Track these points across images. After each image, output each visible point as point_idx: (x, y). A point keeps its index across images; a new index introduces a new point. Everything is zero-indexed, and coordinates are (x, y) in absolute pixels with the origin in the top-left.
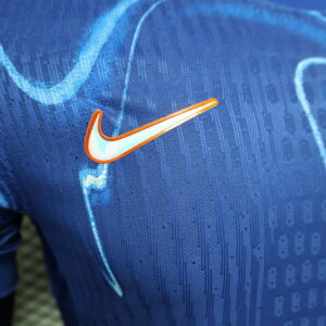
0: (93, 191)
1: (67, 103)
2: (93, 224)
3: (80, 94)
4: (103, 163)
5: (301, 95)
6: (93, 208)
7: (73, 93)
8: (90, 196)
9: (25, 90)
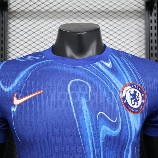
0: (13, 112)
1: (10, 91)
2: (13, 120)
3: (13, 89)
4: (16, 105)
5: (69, 90)
6: (13, 116)
7: (12, 89)
8: (13, 113)
9: (3, 88)
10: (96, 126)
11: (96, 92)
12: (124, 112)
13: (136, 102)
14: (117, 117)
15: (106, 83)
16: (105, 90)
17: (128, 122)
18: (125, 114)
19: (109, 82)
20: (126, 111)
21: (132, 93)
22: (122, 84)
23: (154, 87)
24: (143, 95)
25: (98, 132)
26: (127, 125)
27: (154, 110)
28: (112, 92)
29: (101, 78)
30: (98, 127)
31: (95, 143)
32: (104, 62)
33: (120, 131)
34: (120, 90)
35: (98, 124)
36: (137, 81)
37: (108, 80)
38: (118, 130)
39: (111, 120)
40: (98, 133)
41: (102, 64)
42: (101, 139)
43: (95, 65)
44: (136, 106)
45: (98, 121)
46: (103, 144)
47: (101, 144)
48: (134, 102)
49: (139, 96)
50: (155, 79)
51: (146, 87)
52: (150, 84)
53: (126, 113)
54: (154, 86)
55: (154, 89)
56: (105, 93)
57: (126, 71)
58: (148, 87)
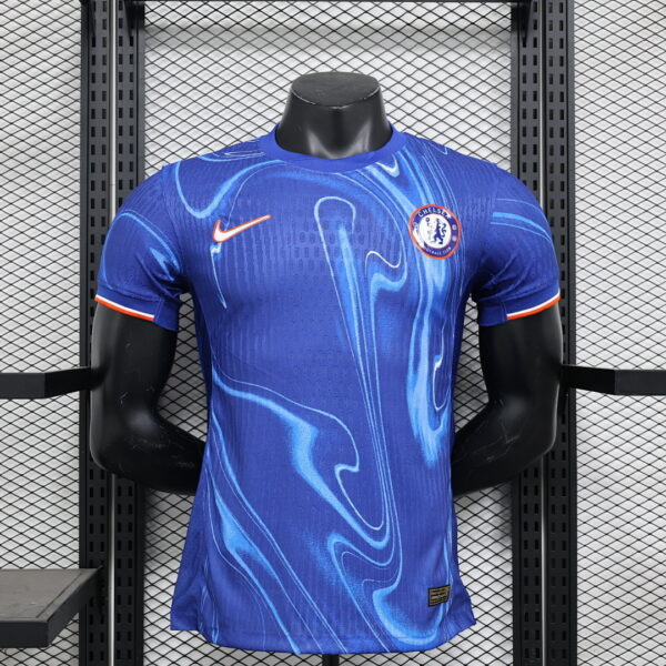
0: (215, 254)
1: (207, 218)
3: (213, 214)
4: (220, 242)
5: (316, 214)
6: (215, 262)
7: (210, 214)
8: (214, 257)
9: (191, 213)
10: (364, 274)
11: (365, 218)
13: (438, 239)
14: (400, 260)
15: (385, 203)
16: (381, 215)
19: (391, 201)
20: (418, 251)
22: (414, 205)
24: (454, 227)
28: (395, 220)
29: (376, 195)
30: (367, 275)
32: (383, 166)
33: (405, 283)
34: (409, 215)
35: (367, 271)
36: (444, 202)
37: (390, 198)
38: (401, 280)
39: (390, 265)
40: (368, 286)
41: (380, 169)
42: (371, 295)
43: (365, 171)
44: (436, 245)
45: (367, 266)
47: (372, 304)
48: (435, 237)
49: (445, 229)
50: (482, 198)
51: (462, 213)
53: (416, 255)
55: (477, 218)
57: (426, 184)
58: (465, 214)
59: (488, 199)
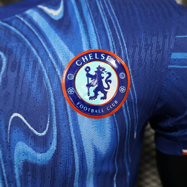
10: (7, 141)
11: (13, 71)
12: (67, 114)
13: (99, 92)
14: (48, 125)
15: (38, 52)
16: (31, 67)
17: (73, 135)
18: (68, 118)
19: (44, 48)
20: (72, 111)
21: (92, 72)
22: (73, 52)
23: (154, 57)
24: (122, 76)
25: (11, 154)
26: (72, 142)
27: (159, 106)
28: (45, 72)
29: (31, 42)
30: (10, 143)
31: (6, 173)
32: (46, 9)
33: (54, 155)
34: (64, 65)
35: (10, 138)
36: (111, 44)
37: (44, 44)
38: (49, 152)
39: (35, 132)
40: (11, 156)
41: (42, 12)
42: (15, 166)
43: (25, 16)
45: (10, 132)
46: (20, 177)
47: (17, 177)
49: (109, 79)
50: (158, 37)
51: (133, 57)
52: (143, 51)
53: (70, 117)
54: (154, 53)
55: (152, 61)
56: (29, 74)
57: (91, 24)
58: (137, 57)
59: (165, 37)
